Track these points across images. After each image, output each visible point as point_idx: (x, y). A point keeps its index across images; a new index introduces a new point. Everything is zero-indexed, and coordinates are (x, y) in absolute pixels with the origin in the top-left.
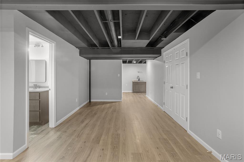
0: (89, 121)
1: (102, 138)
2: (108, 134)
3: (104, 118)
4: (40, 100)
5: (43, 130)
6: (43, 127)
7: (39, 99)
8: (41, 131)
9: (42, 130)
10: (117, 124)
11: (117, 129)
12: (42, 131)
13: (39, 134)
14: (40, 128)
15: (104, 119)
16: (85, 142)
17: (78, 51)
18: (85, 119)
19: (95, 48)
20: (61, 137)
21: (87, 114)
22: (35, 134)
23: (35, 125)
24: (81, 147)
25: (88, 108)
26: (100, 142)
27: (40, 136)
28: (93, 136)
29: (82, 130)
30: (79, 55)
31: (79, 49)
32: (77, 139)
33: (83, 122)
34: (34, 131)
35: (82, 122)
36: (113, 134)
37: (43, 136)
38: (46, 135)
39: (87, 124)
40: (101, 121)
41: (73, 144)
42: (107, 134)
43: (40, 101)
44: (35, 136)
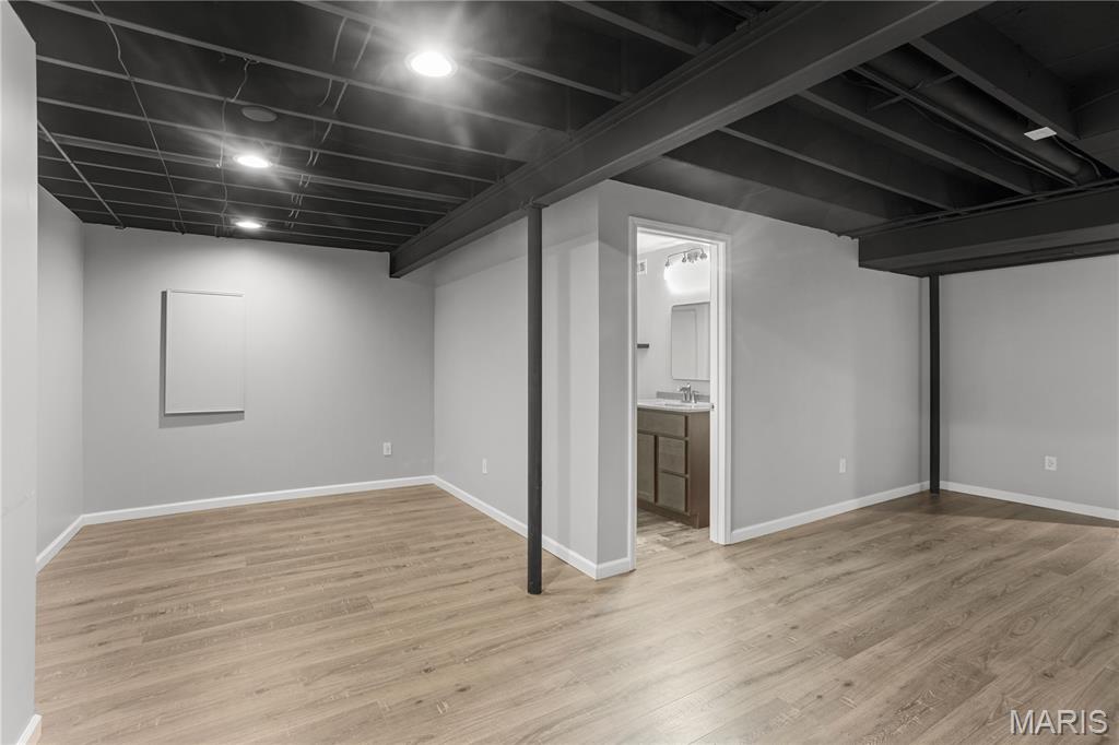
0: (869, 565)
1: (878, 648)
2: (922, 647)
3: (960, 577)
4: (688, 439)
5: (691, 542)
6: (695, 534)
7: (683, 434)
8: (683, 541)
9: (687, 540)
10: (1017, 631)
11: (994, 651)
12: (686, 543)
13: (673, 547)
14: (685, 533)
15: (953, 583)
16: (793, 628)
17: (850, 245)
18: (858, 552)
19: (937, 218)
20: (726, 579)
21: (878, 539)
22: (664, 544)
23: (677, 522)
24: (769, 636)
25: (900, 515)
26: (859, 656)
27: (675, 554)
28: (843, 623)
29: (810, 587)
30: (857, 263)
31: (853, 238)
32: (772, 605)
33: (840, 560)
34: (667, 536)
35: (838, 558)
36: (951, 660)
37: (682, 556)
38: (690, 556)
39: (849, 573)
40: (930, 583)
41: (752, 613)
42: (919, 646)
43: (686, 442)
44: (664, 549)
